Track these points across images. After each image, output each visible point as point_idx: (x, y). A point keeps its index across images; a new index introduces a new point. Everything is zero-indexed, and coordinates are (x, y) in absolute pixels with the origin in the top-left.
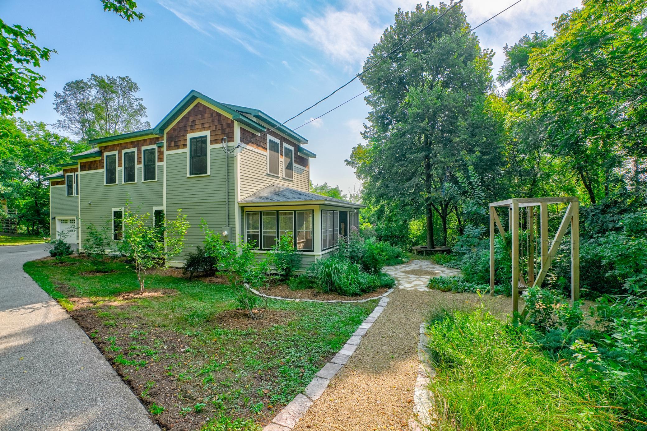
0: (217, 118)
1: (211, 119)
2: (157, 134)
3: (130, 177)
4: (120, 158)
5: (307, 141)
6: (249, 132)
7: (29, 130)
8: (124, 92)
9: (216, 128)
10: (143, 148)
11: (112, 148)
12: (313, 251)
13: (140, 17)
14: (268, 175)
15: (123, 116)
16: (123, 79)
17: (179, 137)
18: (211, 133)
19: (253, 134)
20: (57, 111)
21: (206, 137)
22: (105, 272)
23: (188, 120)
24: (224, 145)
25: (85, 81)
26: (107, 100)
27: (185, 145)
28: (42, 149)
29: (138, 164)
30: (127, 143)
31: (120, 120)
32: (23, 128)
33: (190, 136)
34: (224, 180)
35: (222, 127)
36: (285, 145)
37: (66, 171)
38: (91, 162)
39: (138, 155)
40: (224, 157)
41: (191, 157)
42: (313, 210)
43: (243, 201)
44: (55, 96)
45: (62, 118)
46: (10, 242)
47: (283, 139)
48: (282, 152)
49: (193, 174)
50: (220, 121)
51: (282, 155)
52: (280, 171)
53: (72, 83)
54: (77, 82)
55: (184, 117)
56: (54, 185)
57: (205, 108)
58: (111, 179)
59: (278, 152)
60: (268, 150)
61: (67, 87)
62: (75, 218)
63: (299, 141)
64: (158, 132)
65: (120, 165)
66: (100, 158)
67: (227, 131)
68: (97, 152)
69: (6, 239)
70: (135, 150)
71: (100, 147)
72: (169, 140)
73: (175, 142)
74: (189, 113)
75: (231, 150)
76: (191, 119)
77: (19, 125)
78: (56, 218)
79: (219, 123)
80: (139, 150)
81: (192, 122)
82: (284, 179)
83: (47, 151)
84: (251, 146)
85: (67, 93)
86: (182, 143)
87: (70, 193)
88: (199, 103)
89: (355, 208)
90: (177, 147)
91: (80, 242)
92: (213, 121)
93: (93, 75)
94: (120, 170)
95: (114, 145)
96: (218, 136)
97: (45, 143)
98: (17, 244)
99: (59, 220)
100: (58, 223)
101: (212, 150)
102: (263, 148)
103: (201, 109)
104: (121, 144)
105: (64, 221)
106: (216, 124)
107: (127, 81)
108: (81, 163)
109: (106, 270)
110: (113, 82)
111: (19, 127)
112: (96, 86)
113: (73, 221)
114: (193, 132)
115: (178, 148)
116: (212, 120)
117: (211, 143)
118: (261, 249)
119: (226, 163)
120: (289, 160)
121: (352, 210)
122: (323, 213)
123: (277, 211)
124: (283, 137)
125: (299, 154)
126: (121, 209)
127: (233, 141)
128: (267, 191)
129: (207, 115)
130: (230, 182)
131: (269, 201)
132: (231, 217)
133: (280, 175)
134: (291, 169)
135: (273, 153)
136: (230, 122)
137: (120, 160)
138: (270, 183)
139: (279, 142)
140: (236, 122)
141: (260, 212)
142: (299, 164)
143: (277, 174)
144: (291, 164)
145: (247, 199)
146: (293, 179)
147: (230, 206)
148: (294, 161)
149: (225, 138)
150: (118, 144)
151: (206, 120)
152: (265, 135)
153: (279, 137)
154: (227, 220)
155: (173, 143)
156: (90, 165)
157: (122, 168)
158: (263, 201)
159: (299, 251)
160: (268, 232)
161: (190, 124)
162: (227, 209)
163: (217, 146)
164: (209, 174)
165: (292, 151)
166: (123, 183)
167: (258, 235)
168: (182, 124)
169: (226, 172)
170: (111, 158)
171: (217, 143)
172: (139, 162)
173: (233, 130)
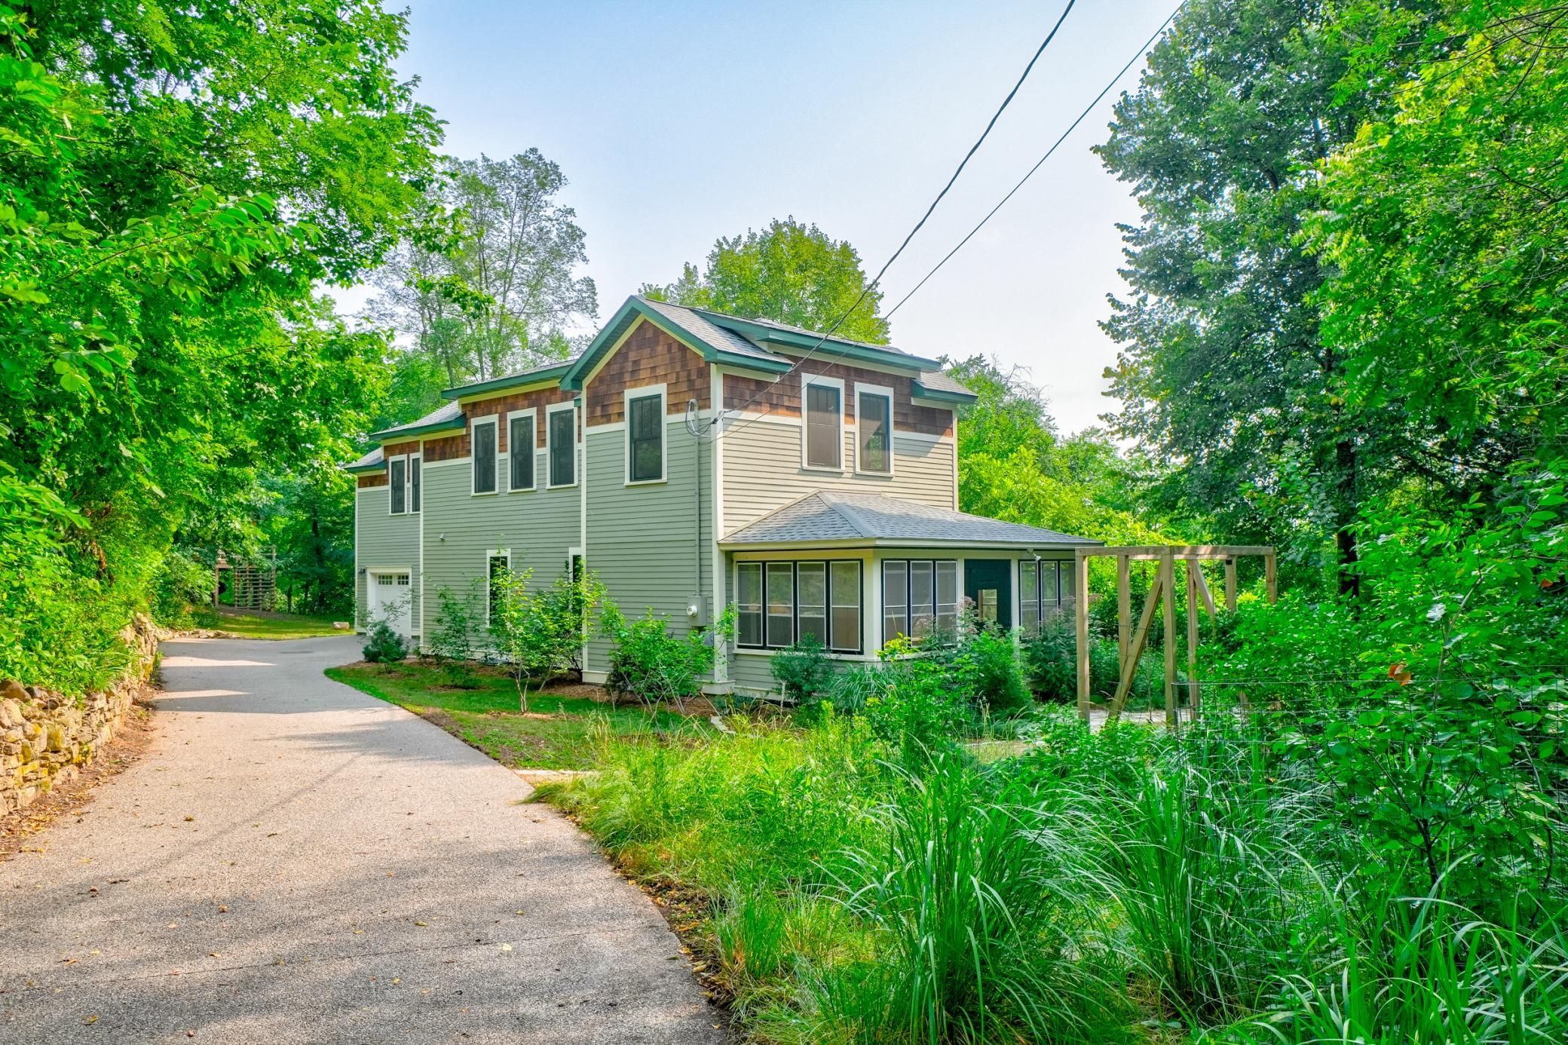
0: (678, 354)
1: (668, 356)
3: (523, 476)
4: (503, 430)
5: (939, 364)
6: (749, 380)
8: (527, 197)
9: (677, 378)
10: (550, 409)
11: (487, 407)
12: (861, 653)
14: (803, 471)
16: (523, 159)
17: (608, 395)
18: (668, 390)
19: (758, 383)
21: (659, 396)
23: (626, 359)
24: (691, 416)
27: (621, 415)
29: (538, 447)
30: (516, 396)
33: (630, 394)
34: (692, 493)
35: (689, 375)
36: (860, 387)
37: (389, 450)
38: (446, 440)
39: (538, 424)
40: (691, 443)
41: (632, 441)
42: (861, 561)
43: (730, 540)
47: (852, 374)
48: (850, 406)
49: (636, 479)
50: (684, 361)
51: (850, 415)
52: (843, 458)
55: (619, 352)
56: (365, 486)
57: (657, 330)
58: (485, 481)
59: (838, 411)
60: (805, 412)
62: (409, 571)
63: (914, 370)
64: (569, 387)
65: (503, 449)
66: (464, 432)
67: (698, 384)
68: (457, 418)
70: (532, 412)
71: (464, 406)
72: (592, 403)
74: (627, 343)
75: (705, 427)
76: (632, 356)
78: (368, 572)
79: (682, 366)
80: (541, 413)
81: (635, 363)
82: (857, 476)
84: (756, 411)
86: (615, 410)
87: (398, 505)
88: (645, 321)
90: (607, 418)
91: (420, 632)
92: (672, 361)
94: (503, 460)
95: (491, 401)
96: (681, 396)
99: (373, 574)
100: (371, 584)
101: (671, 427)
102: (788, 408)
103: (649, 334)
104: (505, 398)
105: (384, 579)
106: (678, 369)
107: (534, 164)
108: (425, 443)
110: (498, 171)
113: (403, 579)
114: (635, 386)
115: (609, 421)
116: (671, 359)
117: (669, 412)
118: (764, 647)
119: (695, 455)
120: (875, 425)
121: (1025, 556)
122: (890, 567)
123: (795, 562)
124: (856, 369)
125: (914, 402)
126: (506, 553)
127: (709, 407)
128: (792, 514)
129: (661, 349)
130: (703, 499)
131: (776, 538)
132: (704, 575)
133: (843, 468)
134: (885, 447)
135: (821, 415)
136: (702, 365)
137: (503, 437)
138: (811, 491)
139: (838, 383)
140: (713, 366)
141: (764, 563)
142: (915, 428)
143: (835, 466)
144: (883, 434)
145: (740, 535)
146: (892, 472)
147: (703, 550)
148: (896, 423)
149: (693, 400)
150: (499, 399)
151: (659, 360)
152: (795, 377)
153: (842, 372)
154: (697, 581)
155: (599, 409)
156: (443, 447)
157: (507, 456)
158: (766, 539)
159: (835, 652)
160: (779, 609)
161: (629, 367)
162: (697, 556)
163: (680, 417)
164: (664, 479)
165: (887, 399)
166: (509, 490)
167: (758, 615)
168: (616, 367)
169: (696, 474)
170: (486, 430)
171: (678, 411)
172: (542, 442)
173: (709, 383)
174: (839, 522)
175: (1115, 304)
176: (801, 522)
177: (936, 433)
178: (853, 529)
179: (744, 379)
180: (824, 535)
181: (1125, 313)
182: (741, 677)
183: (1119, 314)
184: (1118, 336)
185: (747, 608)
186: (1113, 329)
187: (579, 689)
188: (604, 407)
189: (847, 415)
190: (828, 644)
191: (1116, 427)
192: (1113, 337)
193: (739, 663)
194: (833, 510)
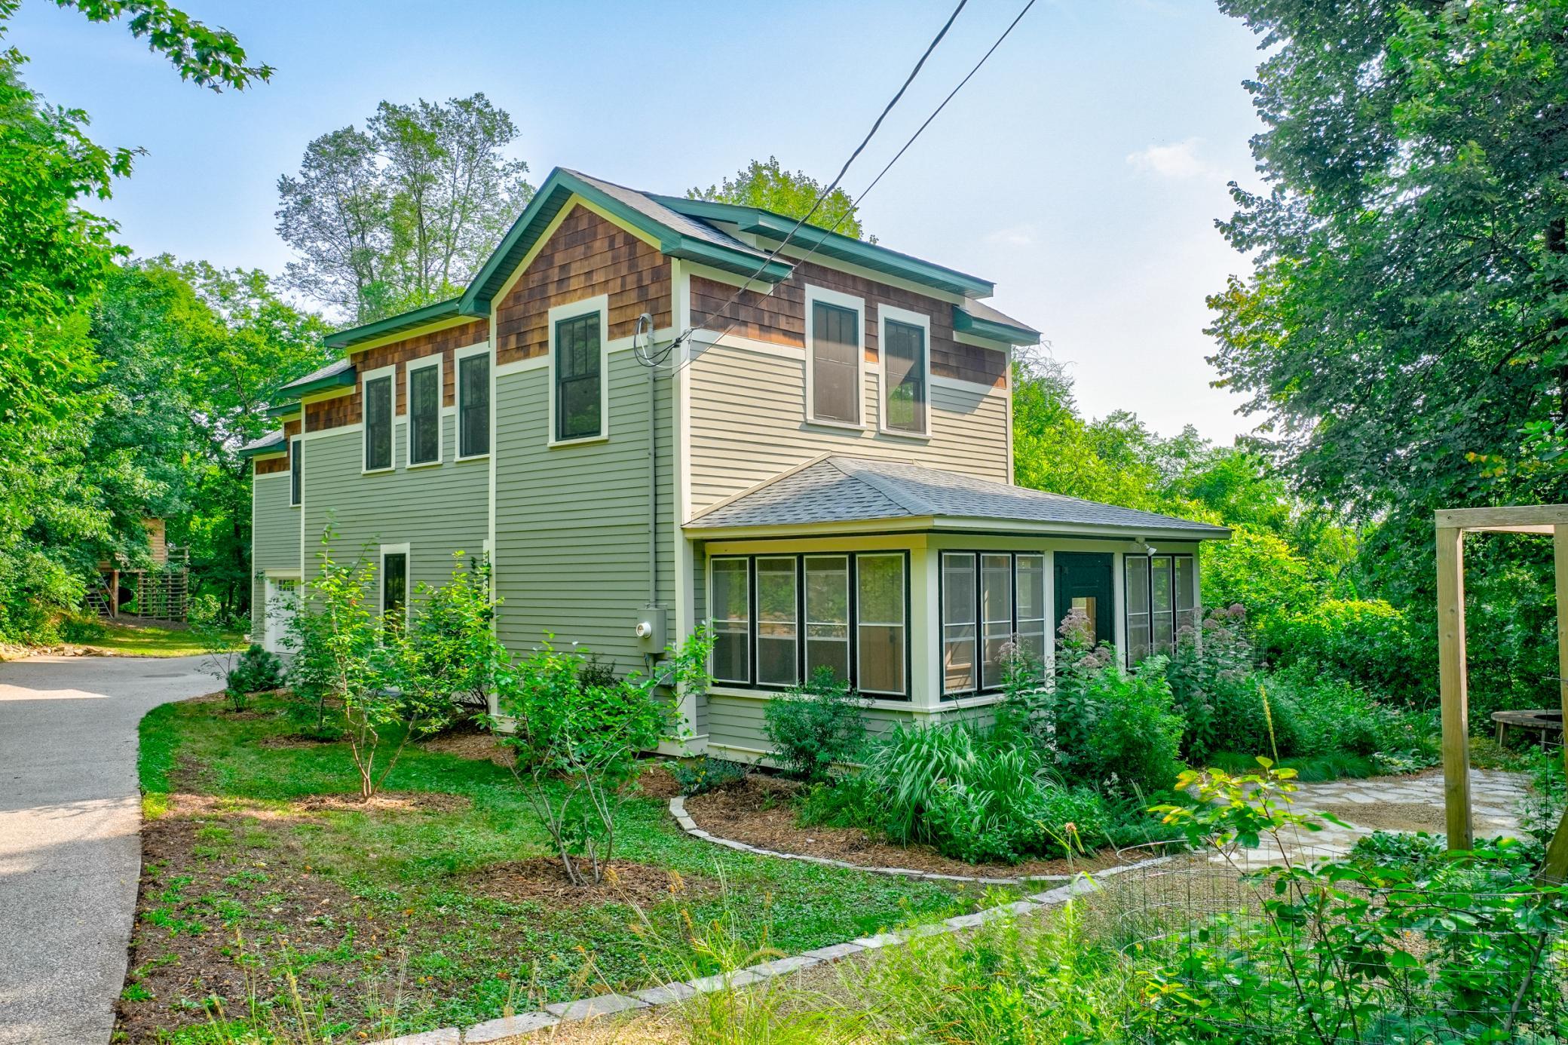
0: (625, 250)
1: (610, 254)
2: (469, 315)
3: (425, 449)
4: (401, 385)
5: (991, 285)
6: (728, 288)
7: (226, 299)
8: (472, 149)
9: (623, 285)
10: (460, 353)
11: (381, 356)
12: (907, 698)
13: (265, 72)
14: (808, 426)
15: (468, 231)
16: (466, 105)
17: (527, 318)
18: (610, 304)
19: (742, 292)
20: (286, 237)
21: (597, 314)
22: (323, 740)
23: (551, 265)
24: (642, 340)
25: (357, 131)
26: (420, 182)
27: (543, 345)
28: (252, 357)
29: (445, 405)
30: (418, 339)
31: (459, 244)
32: (211, 293)
33: (557, 313)
34: (644, 454)
35: (640, 280)
36: (886, 311)
37: (289, 428)
38: (332, 402)
39: (445, 374)
40: (643, 379)
41: (560, 382)
42: (907, 553)
43: (701, 524)
44: (281, 189)
45: (297, 256)
46: (163, 646)
47: (876, 293)
48: (871, 336)
49: (565, 437)
50: (632, 259)
51: (872, 349)
52: (863, 410)
53: (326, 140)
54: (337, 135)
55: (541, 256)
56: (263, 472)
57: (595, 220)
58: (379, 456)
59: (855, 343)
60: (809, 340)
61: (311, 154)
63: (960, 291)
64: (471, 309)
65: (401, 412)
66: (353, 390)
67: (653, 291)
68: (343, 373)
69: (158, 636)
70: (437, 359)
71: (354, 356)
72: (504, 332)
73: (519, 335)
74: (553, 241)
75: (662, 353)
76: (559, 259)
77: (202, 286)
78: (265, 575)
79: (630, 268)
80: (448, 360)
81: (563, 268)
82: (882, 436)
83: (268, 363)
84: (739, 333)
85: (312, 174)
86: (536, 338)
87: (297, 496)
88: (578, 206)
89: (1148, 540)
90: (524, 351)
92: (616, 262)
93: (384, 105)
94: (401, 423)
95: (386, 348)
96: (629, 311)
97: (257, 339)
98: (175, 653)
99: (273, 580)
100: (270, 591)
101: (614, 358)
102: (786, 333)
103: (584, 224)
104: (404, 343)
105: (285, 585)
106: (624, 272)
107: (480, 112)
108: (307, 407)
109: (328, 734)
110: (436, 118)
111: (202, 291)
112: (387, 140)
114: (563, 302)
115: (527, 355)
116: (613, 258)
117: (612, 336)
118: (752, 686)
119: (649, 397)
120: (905, 366)
121: (1134, 548)
122: (954, 562)
123: (800, 556)
124: (880, 285)
125: (956, 337)
126: (404, 548)
127: (670, 325)
128: (792, 486)
129: (600, 245)
130: (661, 462)
131: (772, 519)
132: (662, 576)
133: (863, 424)
134: (919, 397)
135: (833, 347)
136: (659, 262)
137: (401, 394)
138: (819, 455)
139: (857, 303)
140: (675, 262)
141: (752, 557)
142: (957, 373)
143: (851, 420)
144: (915, 380)
145: (716, 515)
146: (929, 434)
147: (661, 538)
148: (933, 365)
149: (646, 315)
150: (397, 344)
151: (596, 262)
152: (797, 288)
153: (860, 287)
154: (651, 586)
155: (513, 339)
156: (329, 413)
157: (406, 419)
158: (755, 521)
159: (866, 696)
160: (777, 628)
161: (555, 274)
162: (651, 548)
163: (625, 343)
164: (604, 434)
165: (920, 330)
166: (408, 465)
167: (743, 637)
168: (536, 277)
169: (650, 426)
170: (380, 387)
171: (624, 334)
172: (449, 399)
173: (669, 288)
174: (868, 495)
175: (1240, 197)
176: (810, 496)
177: (985, 382)
178: (891, 503)
179: (721, 285)
180: (846, 514)
181: (1253, 209)
182: (716, 729)
183: (1244, 211)
184: (1241, 242)
185: (726, 626)
186: (1236, 233)
187: (483, 742)
188: (520, 335)
189: (868, 349)
190: (854, 684)
191: (1229, 375)
192: (1235, 244)
193: (715, 709)
194: (855, 480)
